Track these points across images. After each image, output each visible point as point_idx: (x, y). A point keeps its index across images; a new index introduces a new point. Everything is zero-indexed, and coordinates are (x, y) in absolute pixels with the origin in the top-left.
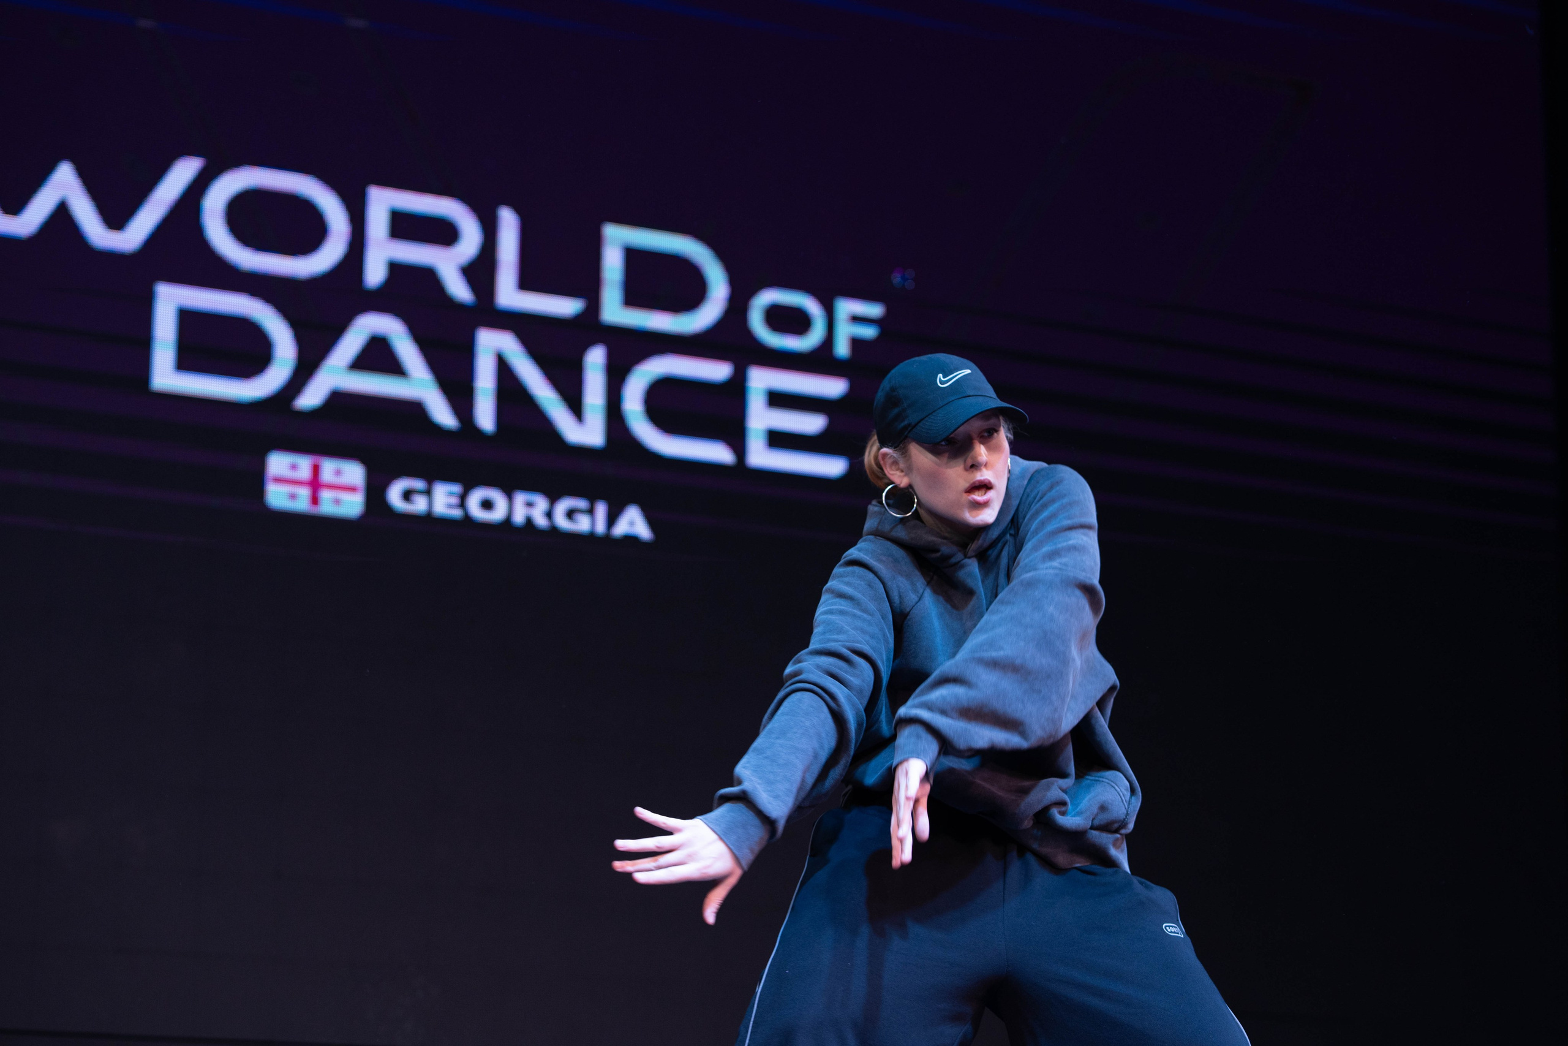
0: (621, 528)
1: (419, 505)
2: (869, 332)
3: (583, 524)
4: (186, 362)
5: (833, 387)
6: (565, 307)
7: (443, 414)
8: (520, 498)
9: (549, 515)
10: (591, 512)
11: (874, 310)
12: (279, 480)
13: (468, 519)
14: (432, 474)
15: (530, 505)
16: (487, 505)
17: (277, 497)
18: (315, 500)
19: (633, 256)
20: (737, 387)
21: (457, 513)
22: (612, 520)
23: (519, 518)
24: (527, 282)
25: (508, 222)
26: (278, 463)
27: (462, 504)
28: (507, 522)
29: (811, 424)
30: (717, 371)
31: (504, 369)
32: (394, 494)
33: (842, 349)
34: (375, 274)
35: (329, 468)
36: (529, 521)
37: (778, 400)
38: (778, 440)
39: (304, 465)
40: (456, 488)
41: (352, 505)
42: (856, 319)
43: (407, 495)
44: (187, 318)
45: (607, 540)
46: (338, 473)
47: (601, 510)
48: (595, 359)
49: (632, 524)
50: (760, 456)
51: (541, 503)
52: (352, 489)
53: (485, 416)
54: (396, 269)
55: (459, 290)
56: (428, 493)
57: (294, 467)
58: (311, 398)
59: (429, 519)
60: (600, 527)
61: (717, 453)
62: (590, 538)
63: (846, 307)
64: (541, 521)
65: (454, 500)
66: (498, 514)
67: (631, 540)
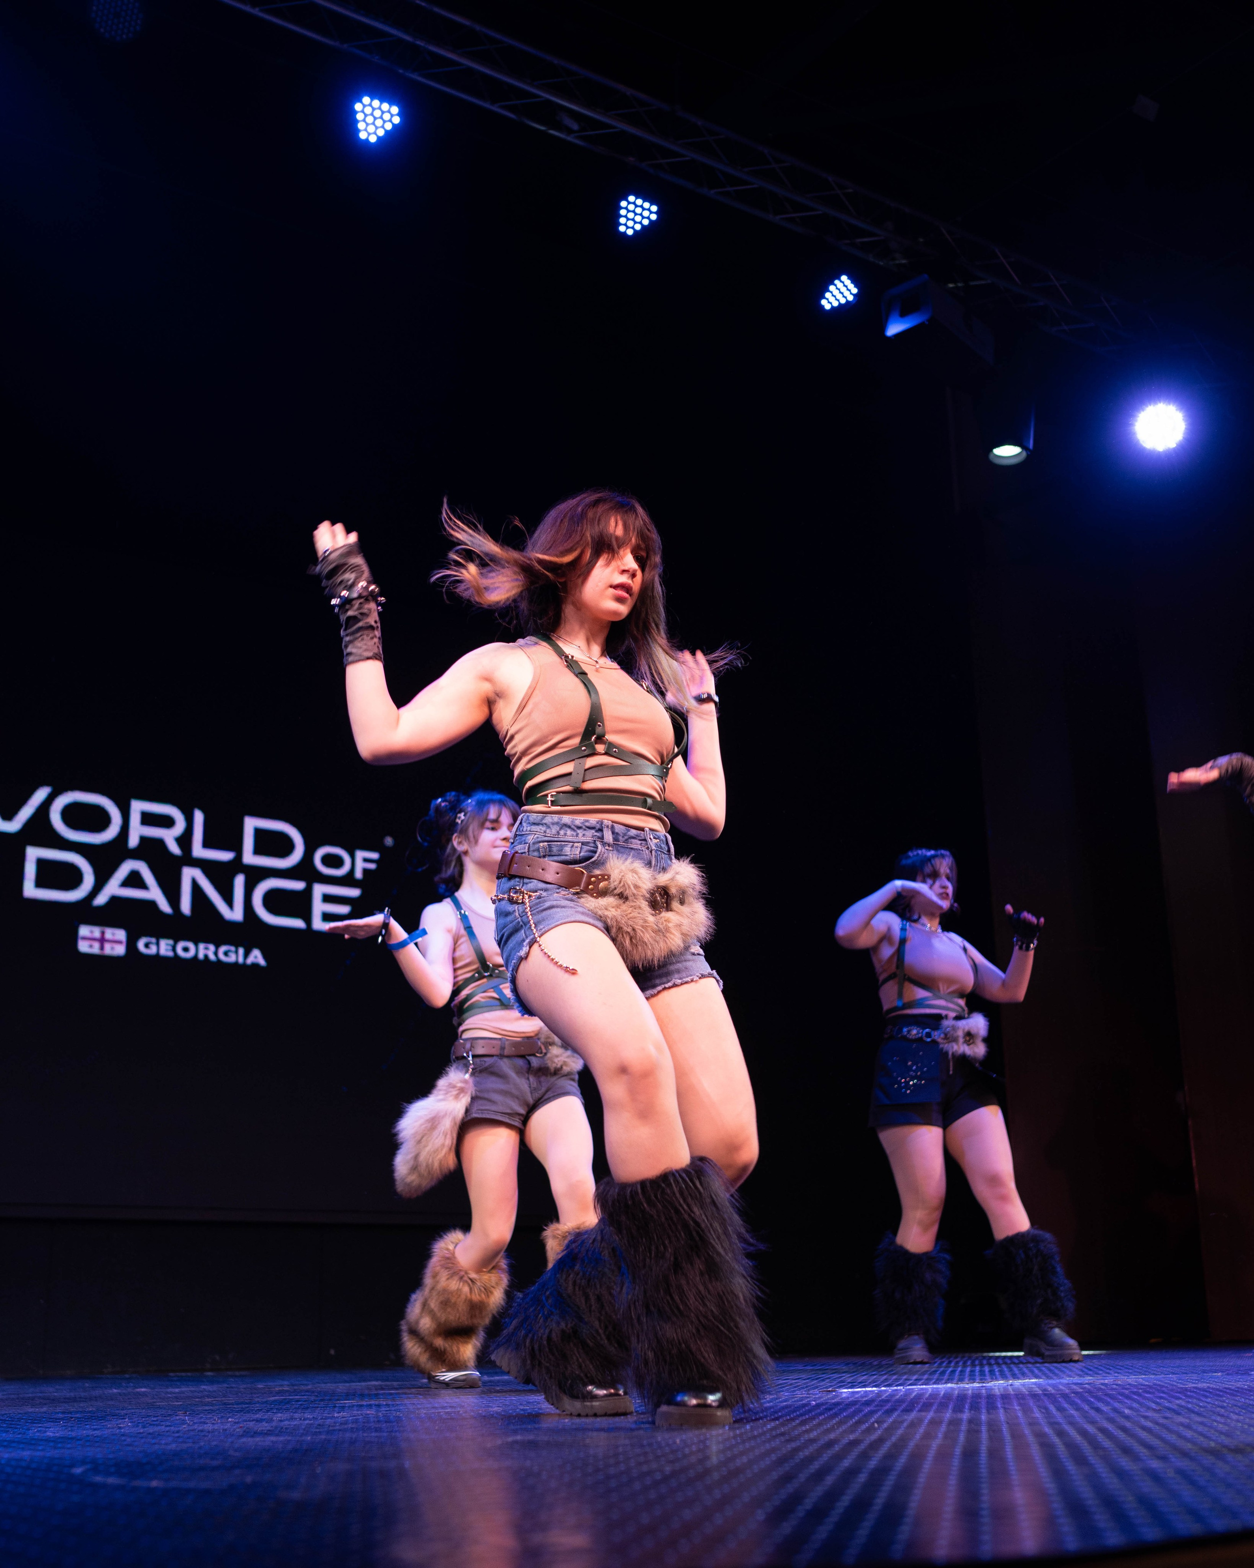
0: (250, 960)
1: (153, 950)
2: (372, 866)
3: (232, 958)
4: (40, 883)
5: (354, 893)
6: (225, 856)
7: (164, 906)
8: (201, 946)
9: (216, 954)
10: (237, 952)
11: (375, 856)
12: (84, 938)
13: (176, 955)
14: (159, 935)
15: (207, 948)
16: (186, 949)
17: (83, 947)
18: (102, 948)
19: (259, 833)
20: (307, 894)
21: (170, 954)
22: (246, 955)
23: (201, 956)
24: (206, 844)
25: (199, 817)
26: (84, 931)
27: (174, 949)
28: (195, 957)
29: (344, 909)
30: (299, 885)
31: (196, 887)
32: (141, 945)
33: (359, 874)
34: (133, 841)
35: (109, 933)
36: (206, 956)
37: (327, 898)
38: (327, 917)
39: (96, 932)
40: (171, 942)
41: (120, 950)
42: (366, 860)
43: (147, 945)
44: (41, 863)
45: (244, 965)
46: (113, 934)
47: (241, 951)
48: (239, 881)
49: (256, 957)
50: (318, 924)
51: (212, 948)
52: (120, 942)
53: (186, 906)
54: (143, 840)
55: (174, 849)
56: (158, 944)
57: (92, 932)
58: (101, 900)
59: (157, 956)
60: (241, 960)
61: (298, 923)
62: (236, 964)
63: (360, 855)
64: (212, 957)
65: (170, 948)
66: (191, 954)
67: (255, 966)
